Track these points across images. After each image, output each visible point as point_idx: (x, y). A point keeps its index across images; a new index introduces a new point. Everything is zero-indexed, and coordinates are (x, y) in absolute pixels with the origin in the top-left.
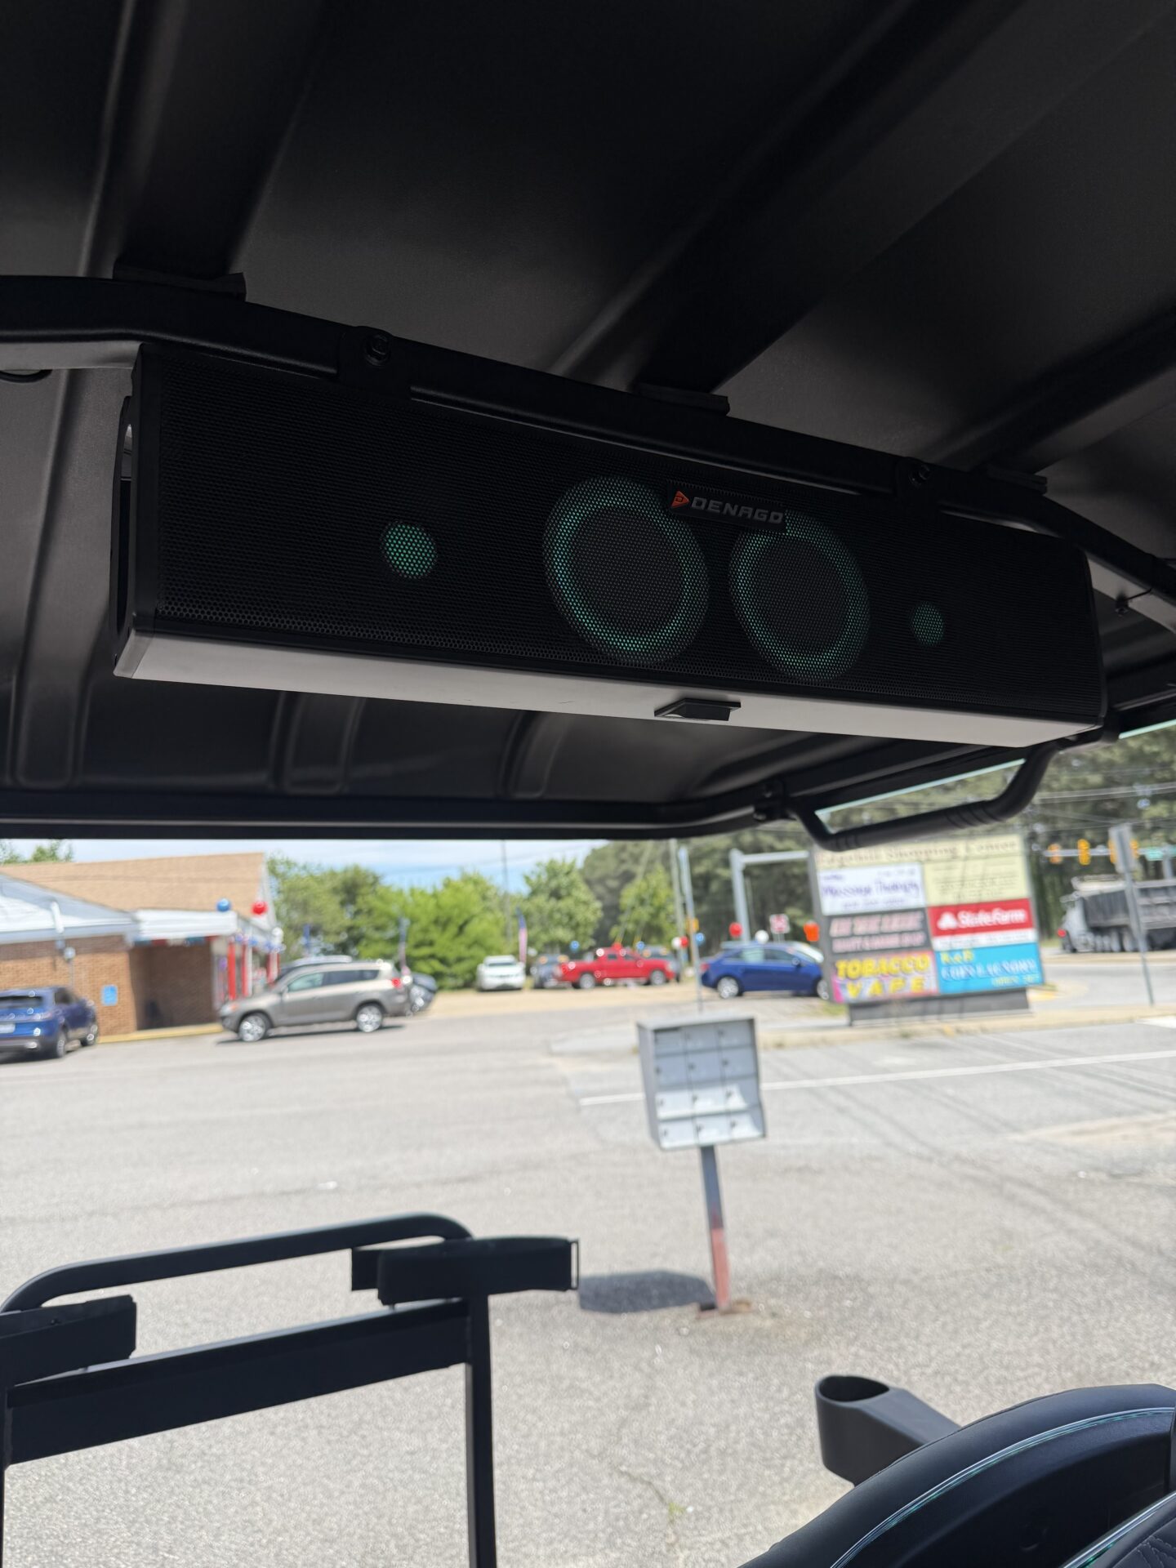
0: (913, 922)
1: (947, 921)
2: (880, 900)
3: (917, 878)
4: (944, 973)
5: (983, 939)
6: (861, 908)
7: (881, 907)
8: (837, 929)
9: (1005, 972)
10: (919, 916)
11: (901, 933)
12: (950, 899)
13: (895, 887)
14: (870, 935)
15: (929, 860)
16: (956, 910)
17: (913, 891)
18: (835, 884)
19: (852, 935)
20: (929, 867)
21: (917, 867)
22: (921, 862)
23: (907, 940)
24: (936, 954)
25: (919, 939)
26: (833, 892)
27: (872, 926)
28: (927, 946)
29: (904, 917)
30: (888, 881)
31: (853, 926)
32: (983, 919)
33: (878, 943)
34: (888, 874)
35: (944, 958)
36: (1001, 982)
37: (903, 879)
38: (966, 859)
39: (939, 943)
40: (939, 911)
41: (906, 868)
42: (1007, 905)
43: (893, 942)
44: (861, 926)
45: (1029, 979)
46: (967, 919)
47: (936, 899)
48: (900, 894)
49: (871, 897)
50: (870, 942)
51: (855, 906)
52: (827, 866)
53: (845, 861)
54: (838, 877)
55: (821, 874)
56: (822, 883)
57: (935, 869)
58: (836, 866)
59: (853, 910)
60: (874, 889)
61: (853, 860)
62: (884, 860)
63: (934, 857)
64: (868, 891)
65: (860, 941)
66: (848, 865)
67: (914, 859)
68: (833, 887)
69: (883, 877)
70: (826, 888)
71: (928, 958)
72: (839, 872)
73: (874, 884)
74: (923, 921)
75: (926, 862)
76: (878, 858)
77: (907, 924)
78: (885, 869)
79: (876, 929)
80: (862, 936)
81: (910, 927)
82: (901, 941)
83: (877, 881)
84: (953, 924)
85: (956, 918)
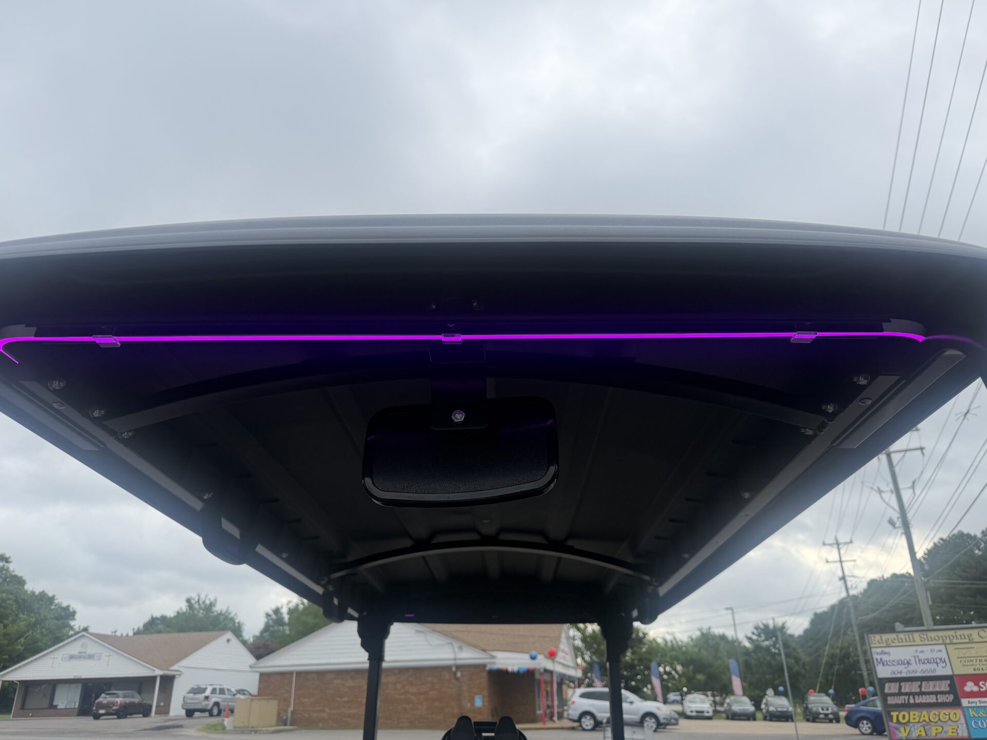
0: (944, 686)
2: (918, 670)
3: (944, 655)
4: (973, 723)
6: (904, 675)
7: (919, 674)
8: (890, 688)
10: (949, 682)
11: (936, 693)
12: (969, 671)
13: (928, 661)
14: (914, 694)
15: (951, 644)
16: (976, 678)
17: (943, 665)
18: (885, 658)
19: (900, 694)
20: (951, 647)
21: (942, 647)
22: (945, 644)
23: (942, 698)
24: (964, 711)
25: (950, 698)
26: (884, 663)
27: (914, 687)
28: (957, 704)
29: (938, 683)
30: (922, 656)
31: (900, 687)
33: (919, 700)
34: (922, 652)
35: (971, 712)
37: (934, 655)
38: (980, 642)
39: (965, 702)
41: (937, 648)
43: (932, 699)
44: (906, 687)
47: (959, 670)
48: (934, 666)
49: (911, 668)
50: (914, 698)
51: (901, 672)
52: (878, 645)
53: (890, 642)
54: (885, 653)
55: (873, 650)
56: (875, 656)
57: (955, 649)
58: (885, 645)
59: (899, 675)
60: (913, 661)
61: (896, 641)
62: (918, 642)
63: (955, 641)
64: (908, 663)
65: (906, 698)
66: (892, 645)
67: (941, 641)
68: (883, 660)
69: (918, 654)
70: (879, 660)
71: (959, 712)
72: (886, 650)
73: (913, 659)
74: (952, 686)
75: (948, 644)
76: (914, 641)
77: (940, 687)
78: (920, 648)
79: (918, 690)
80: (906, 694)
81: (942, 689)
82: (937, 699)
83: (915, 657)
84: (976, 689)
85: (977, 684)
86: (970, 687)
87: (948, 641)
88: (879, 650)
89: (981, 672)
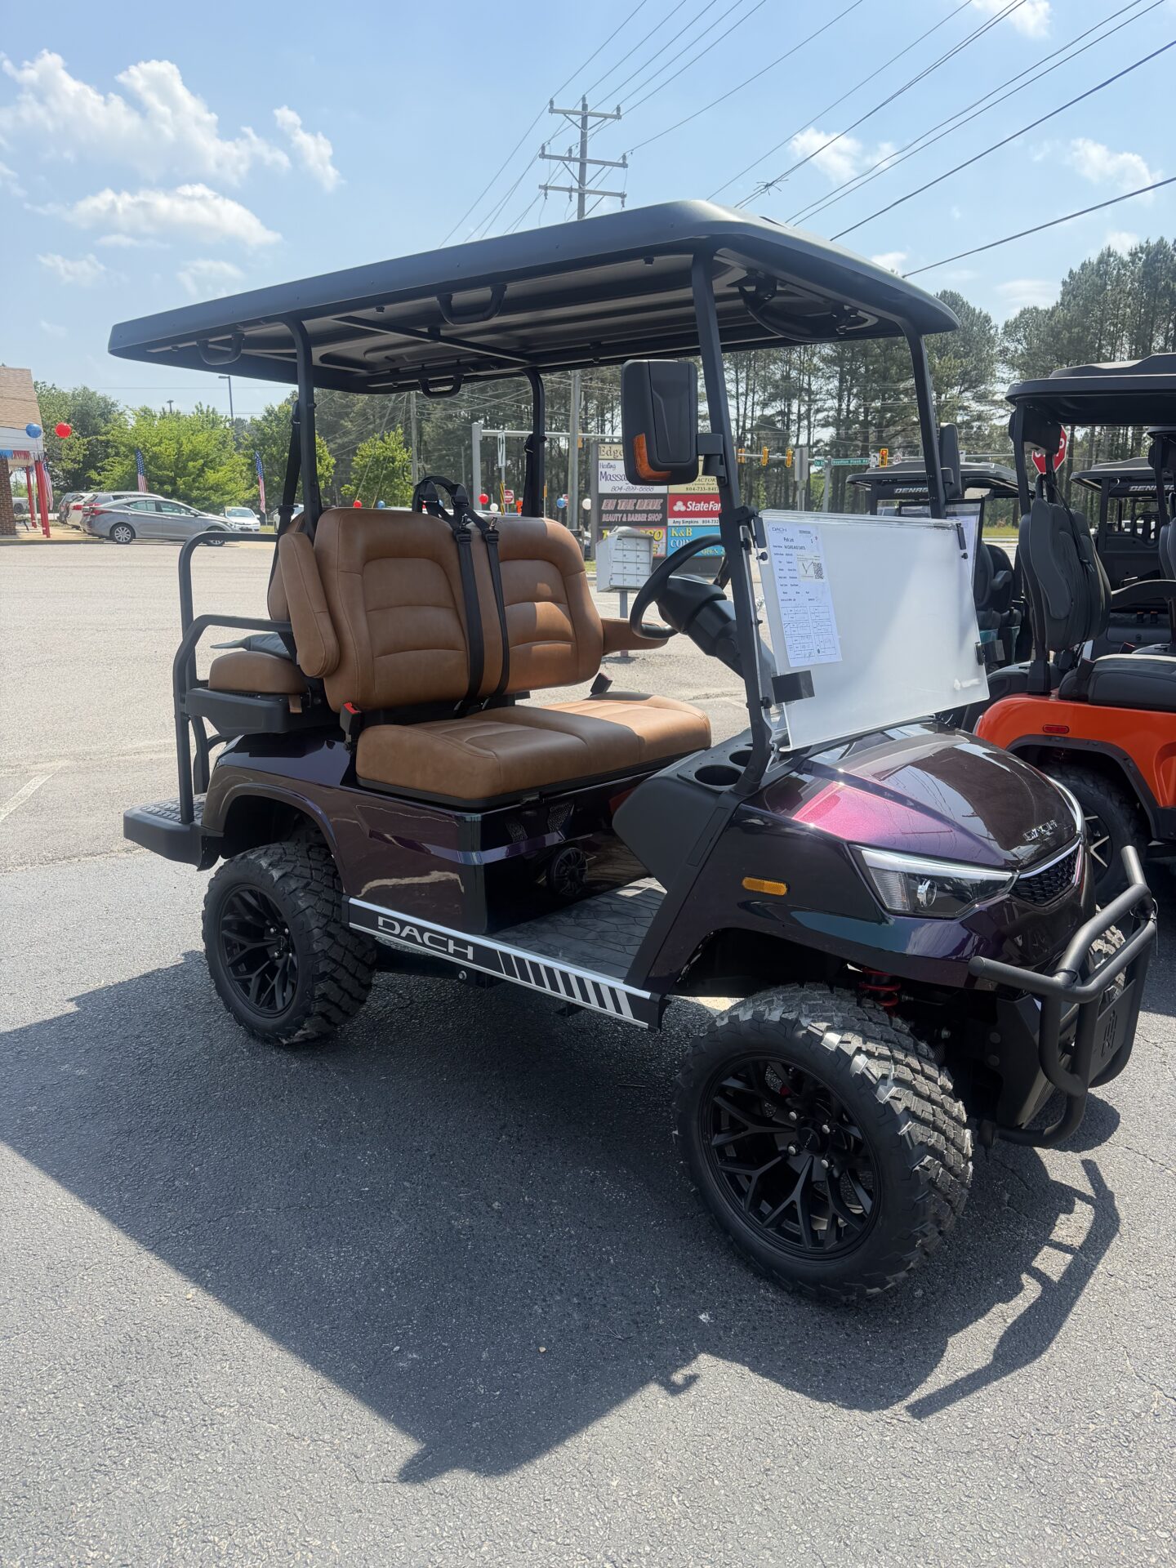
5: (700, 521)
6: (623, 491)
8: (608, 504)
10: (662, 500)
11: (648, 512)
14: (627, 512)
16: (686, 498)
18: (610, 472)
19: (616, 511)
23: (652, 518)
24: (668, 529)
25: (658, 517)
26: (606, 477)
27: (629, 504)
28: (663, 523)
29: (652, 501)
31: (617, 504)
32: (703, 507)
33: (632, 517)
35: (674, 532)
39: (670, 521)
43: (641, 518)
46: (693, 506)
50: (627, 517)
51: (621, 489)
52: (606, 457)
53: (618, 454)
54: (611, 467)
55: (600, 462)
56: (600, 470)
58: (612, 457)
59: (619, 492)
65: (620, 515)
68: (606, 474)
70: (603, 473)
71: (663, 531)
72: (612, 463)
74: (663, 505)
77: (653, 506)
79: (632, 508)
80: (622, 512)
81: (654, 508)
82: (648, 518)
84: (683, 508)
85: (686, 504)
86: (679, 506)
88: (606, 462)
89: (693, 492)
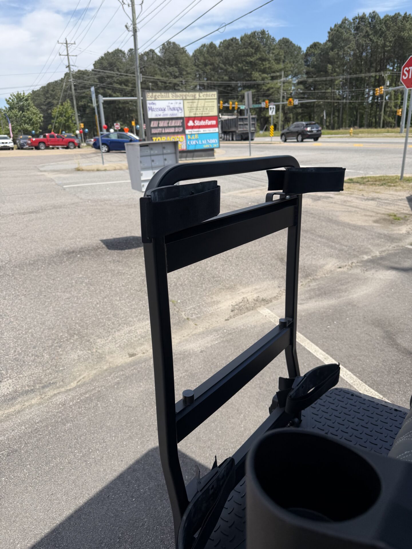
0: (179, 123)
1: (191, 123)
2: (169, 114)
3: (181, 106)
4: (188, 142)
5: (202, 131)
6: (161, 117)
7: (168, 116)
8: (153, 124)
9: (208, 143)
10: (182, 121)
11: (175, 127)
12: (192, 115)
13: (174, 109)
14: (164, 127)
15: (186, 99)
16: (194, 119)
17: (180, 111)
18: (153, 106)
20: (186, 102)
21: (182, 101)
22: (183, 100)
23: (177, 130)
24: (186, 135)
25: (181, 129)
26: (152, 110)
28: (183, 132)
29: (177, 121)
30: (172, 106)
31: (159, 123)
32: (202, 123)
33: (167, 130)
34: (172, 104)
35: (189, 137)
36: (206, 146)
37: (177, 106)
38: (199, 99)
39: (187, 131)
40: (189, 119)
41: (178, 101)
42: (210, 118)
43: (172, 130)
44: (162, 124)
45: (215, 146)
46: (197, 123)
47: (187, 115)
48: (176, 112)
49: (166, 112)
50: (165, 130)
51: (160, 115)
52: (150, 99)
53: (157, 97)
54: (154, 104)
55: (148, 102)
56: (148, 106)
57: (188, 102)
58: (154, 99)
59: (159, 117)
60: (166, 109)
61: (160, 97)
62: (171, 98)
63: (188, 98)
64: (164, 110)
65: (161, 129)
66: (158, 99)
67: (181, 98)
68: (152, 108)
69: (170, 105)
70: (150, 108)
71: (183, 137)
72: (154, 102)
73: (167, 107)
74: (183, 123)
75: (185, 100)
76: (169, 97)
78: (171, 101)
79: (167, 125)
81: (178, 125)
82: (175, 130)
83: (168, 106)
85: (194, 122)
87: (184, 98)
88: (150, 102)
89: (196, 115)
